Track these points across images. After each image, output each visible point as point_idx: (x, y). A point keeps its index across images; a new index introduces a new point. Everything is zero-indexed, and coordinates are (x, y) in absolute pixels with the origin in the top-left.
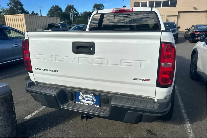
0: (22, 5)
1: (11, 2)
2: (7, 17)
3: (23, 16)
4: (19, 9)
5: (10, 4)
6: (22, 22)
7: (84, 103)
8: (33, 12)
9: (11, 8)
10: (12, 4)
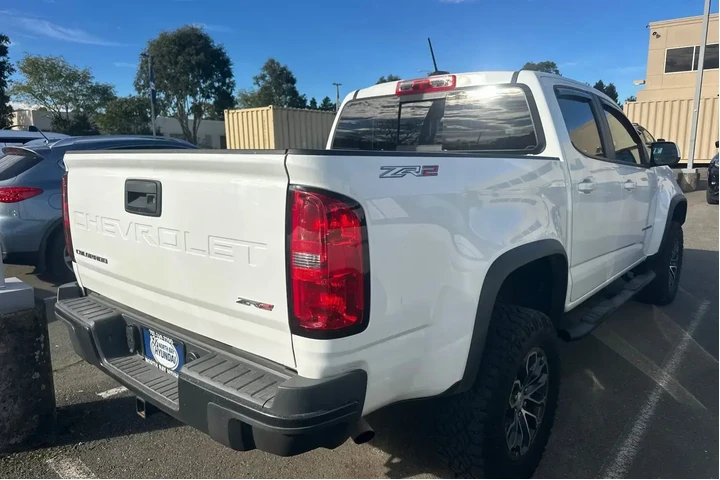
0: (293, 81)
1: (265, 72)
2: (231, 115)
3: (271, 112)
4: (284, 93)
5: (263, 77)
6: (266, 131)
7: (159, 364)
8: (326, 100)
9: (265, 88)
10: (268, 78)
